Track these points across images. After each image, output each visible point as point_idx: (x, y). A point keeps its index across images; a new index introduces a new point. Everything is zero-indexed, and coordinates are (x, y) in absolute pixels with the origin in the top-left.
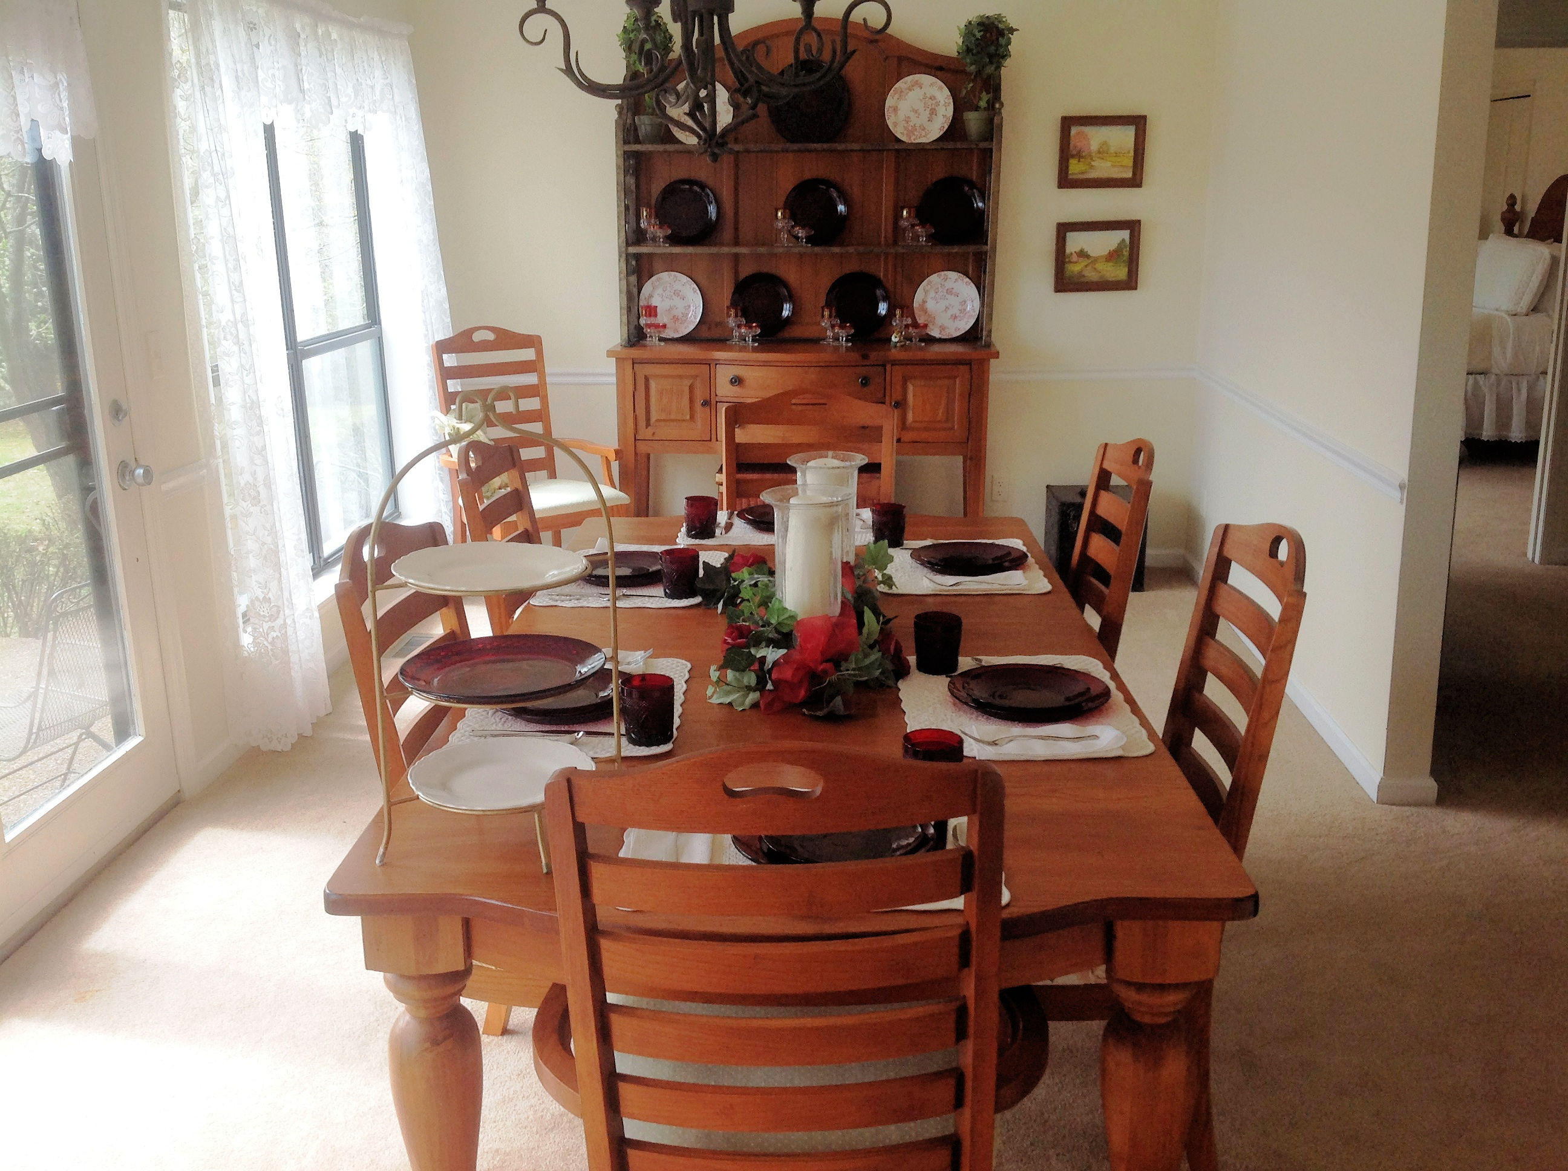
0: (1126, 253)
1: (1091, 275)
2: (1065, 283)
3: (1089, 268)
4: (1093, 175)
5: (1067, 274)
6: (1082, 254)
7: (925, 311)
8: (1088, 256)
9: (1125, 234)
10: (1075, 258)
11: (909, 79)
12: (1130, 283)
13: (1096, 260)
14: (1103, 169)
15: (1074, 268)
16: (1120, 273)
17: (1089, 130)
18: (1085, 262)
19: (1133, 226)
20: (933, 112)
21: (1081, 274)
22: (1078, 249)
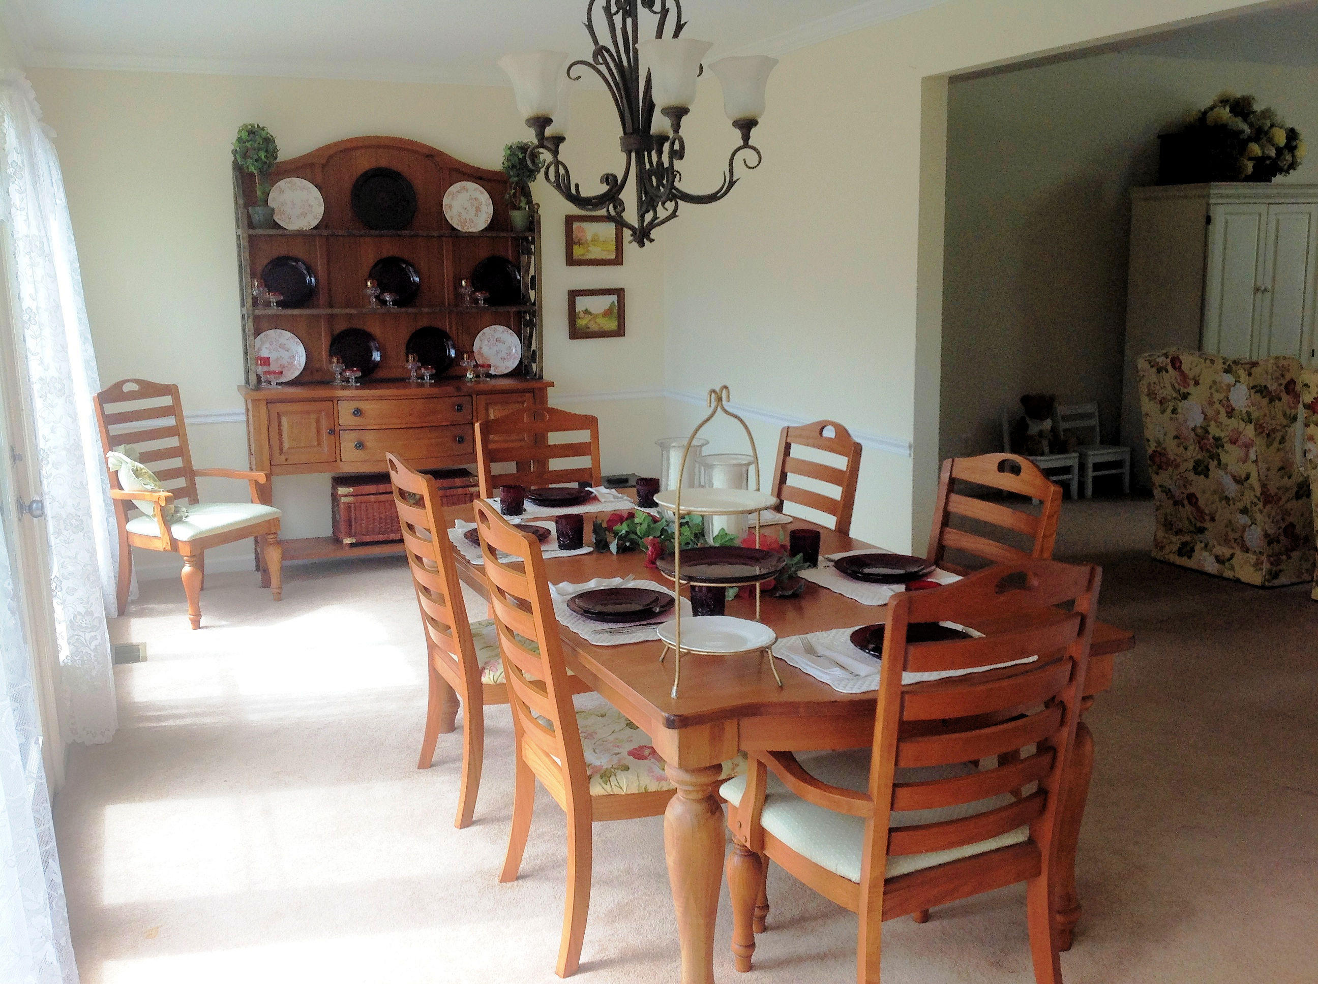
0: (615, 311)
1: (594, 327)
2: (576, 333)
3: (592, 322)
4: (590, 256)
5: (578, 326)
6: (587, 312)
7: (482, 355)
8: (590, 313)
9: (614, 298)
10: (582, 315)
11: (458, 185)
12: (620, 332)
13: (596, 316)
14: (596, 252)
15: (582, 322)
16: (612, 325)
17: (586, 225)
18: (589, 317)
19: (620, 293)
20: (478, 210)
21: (587, 327)
22: (584, 309)
